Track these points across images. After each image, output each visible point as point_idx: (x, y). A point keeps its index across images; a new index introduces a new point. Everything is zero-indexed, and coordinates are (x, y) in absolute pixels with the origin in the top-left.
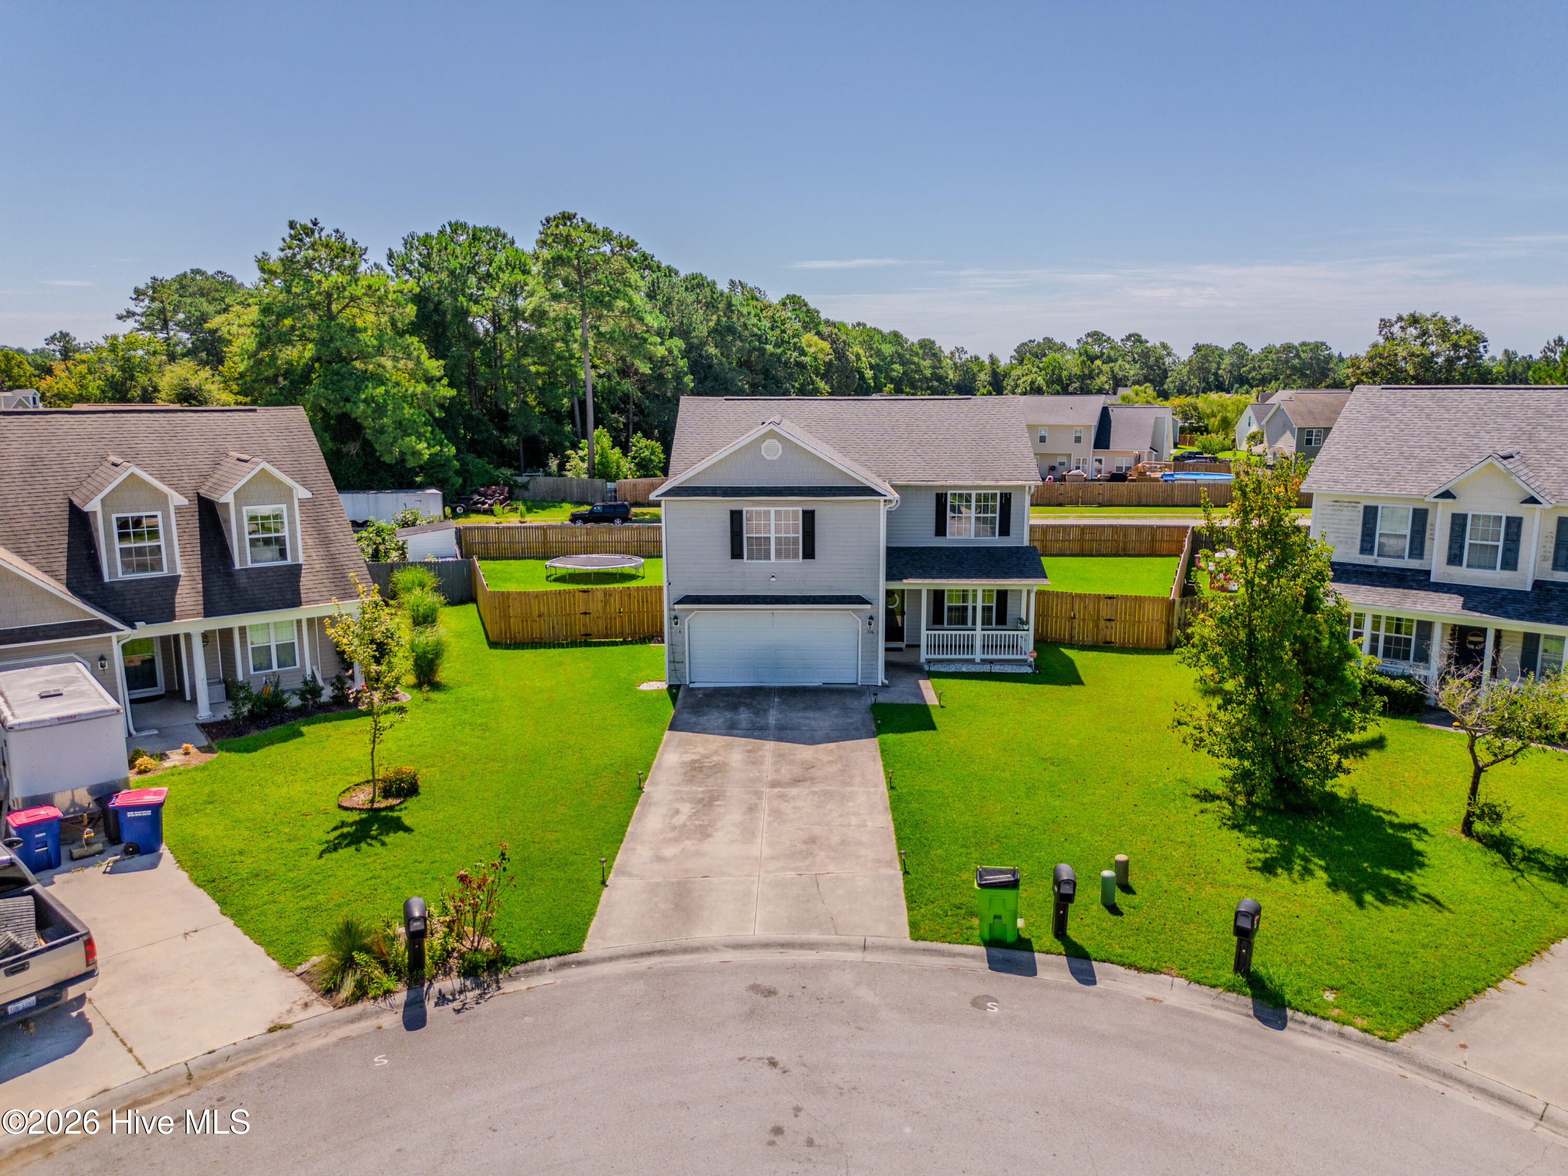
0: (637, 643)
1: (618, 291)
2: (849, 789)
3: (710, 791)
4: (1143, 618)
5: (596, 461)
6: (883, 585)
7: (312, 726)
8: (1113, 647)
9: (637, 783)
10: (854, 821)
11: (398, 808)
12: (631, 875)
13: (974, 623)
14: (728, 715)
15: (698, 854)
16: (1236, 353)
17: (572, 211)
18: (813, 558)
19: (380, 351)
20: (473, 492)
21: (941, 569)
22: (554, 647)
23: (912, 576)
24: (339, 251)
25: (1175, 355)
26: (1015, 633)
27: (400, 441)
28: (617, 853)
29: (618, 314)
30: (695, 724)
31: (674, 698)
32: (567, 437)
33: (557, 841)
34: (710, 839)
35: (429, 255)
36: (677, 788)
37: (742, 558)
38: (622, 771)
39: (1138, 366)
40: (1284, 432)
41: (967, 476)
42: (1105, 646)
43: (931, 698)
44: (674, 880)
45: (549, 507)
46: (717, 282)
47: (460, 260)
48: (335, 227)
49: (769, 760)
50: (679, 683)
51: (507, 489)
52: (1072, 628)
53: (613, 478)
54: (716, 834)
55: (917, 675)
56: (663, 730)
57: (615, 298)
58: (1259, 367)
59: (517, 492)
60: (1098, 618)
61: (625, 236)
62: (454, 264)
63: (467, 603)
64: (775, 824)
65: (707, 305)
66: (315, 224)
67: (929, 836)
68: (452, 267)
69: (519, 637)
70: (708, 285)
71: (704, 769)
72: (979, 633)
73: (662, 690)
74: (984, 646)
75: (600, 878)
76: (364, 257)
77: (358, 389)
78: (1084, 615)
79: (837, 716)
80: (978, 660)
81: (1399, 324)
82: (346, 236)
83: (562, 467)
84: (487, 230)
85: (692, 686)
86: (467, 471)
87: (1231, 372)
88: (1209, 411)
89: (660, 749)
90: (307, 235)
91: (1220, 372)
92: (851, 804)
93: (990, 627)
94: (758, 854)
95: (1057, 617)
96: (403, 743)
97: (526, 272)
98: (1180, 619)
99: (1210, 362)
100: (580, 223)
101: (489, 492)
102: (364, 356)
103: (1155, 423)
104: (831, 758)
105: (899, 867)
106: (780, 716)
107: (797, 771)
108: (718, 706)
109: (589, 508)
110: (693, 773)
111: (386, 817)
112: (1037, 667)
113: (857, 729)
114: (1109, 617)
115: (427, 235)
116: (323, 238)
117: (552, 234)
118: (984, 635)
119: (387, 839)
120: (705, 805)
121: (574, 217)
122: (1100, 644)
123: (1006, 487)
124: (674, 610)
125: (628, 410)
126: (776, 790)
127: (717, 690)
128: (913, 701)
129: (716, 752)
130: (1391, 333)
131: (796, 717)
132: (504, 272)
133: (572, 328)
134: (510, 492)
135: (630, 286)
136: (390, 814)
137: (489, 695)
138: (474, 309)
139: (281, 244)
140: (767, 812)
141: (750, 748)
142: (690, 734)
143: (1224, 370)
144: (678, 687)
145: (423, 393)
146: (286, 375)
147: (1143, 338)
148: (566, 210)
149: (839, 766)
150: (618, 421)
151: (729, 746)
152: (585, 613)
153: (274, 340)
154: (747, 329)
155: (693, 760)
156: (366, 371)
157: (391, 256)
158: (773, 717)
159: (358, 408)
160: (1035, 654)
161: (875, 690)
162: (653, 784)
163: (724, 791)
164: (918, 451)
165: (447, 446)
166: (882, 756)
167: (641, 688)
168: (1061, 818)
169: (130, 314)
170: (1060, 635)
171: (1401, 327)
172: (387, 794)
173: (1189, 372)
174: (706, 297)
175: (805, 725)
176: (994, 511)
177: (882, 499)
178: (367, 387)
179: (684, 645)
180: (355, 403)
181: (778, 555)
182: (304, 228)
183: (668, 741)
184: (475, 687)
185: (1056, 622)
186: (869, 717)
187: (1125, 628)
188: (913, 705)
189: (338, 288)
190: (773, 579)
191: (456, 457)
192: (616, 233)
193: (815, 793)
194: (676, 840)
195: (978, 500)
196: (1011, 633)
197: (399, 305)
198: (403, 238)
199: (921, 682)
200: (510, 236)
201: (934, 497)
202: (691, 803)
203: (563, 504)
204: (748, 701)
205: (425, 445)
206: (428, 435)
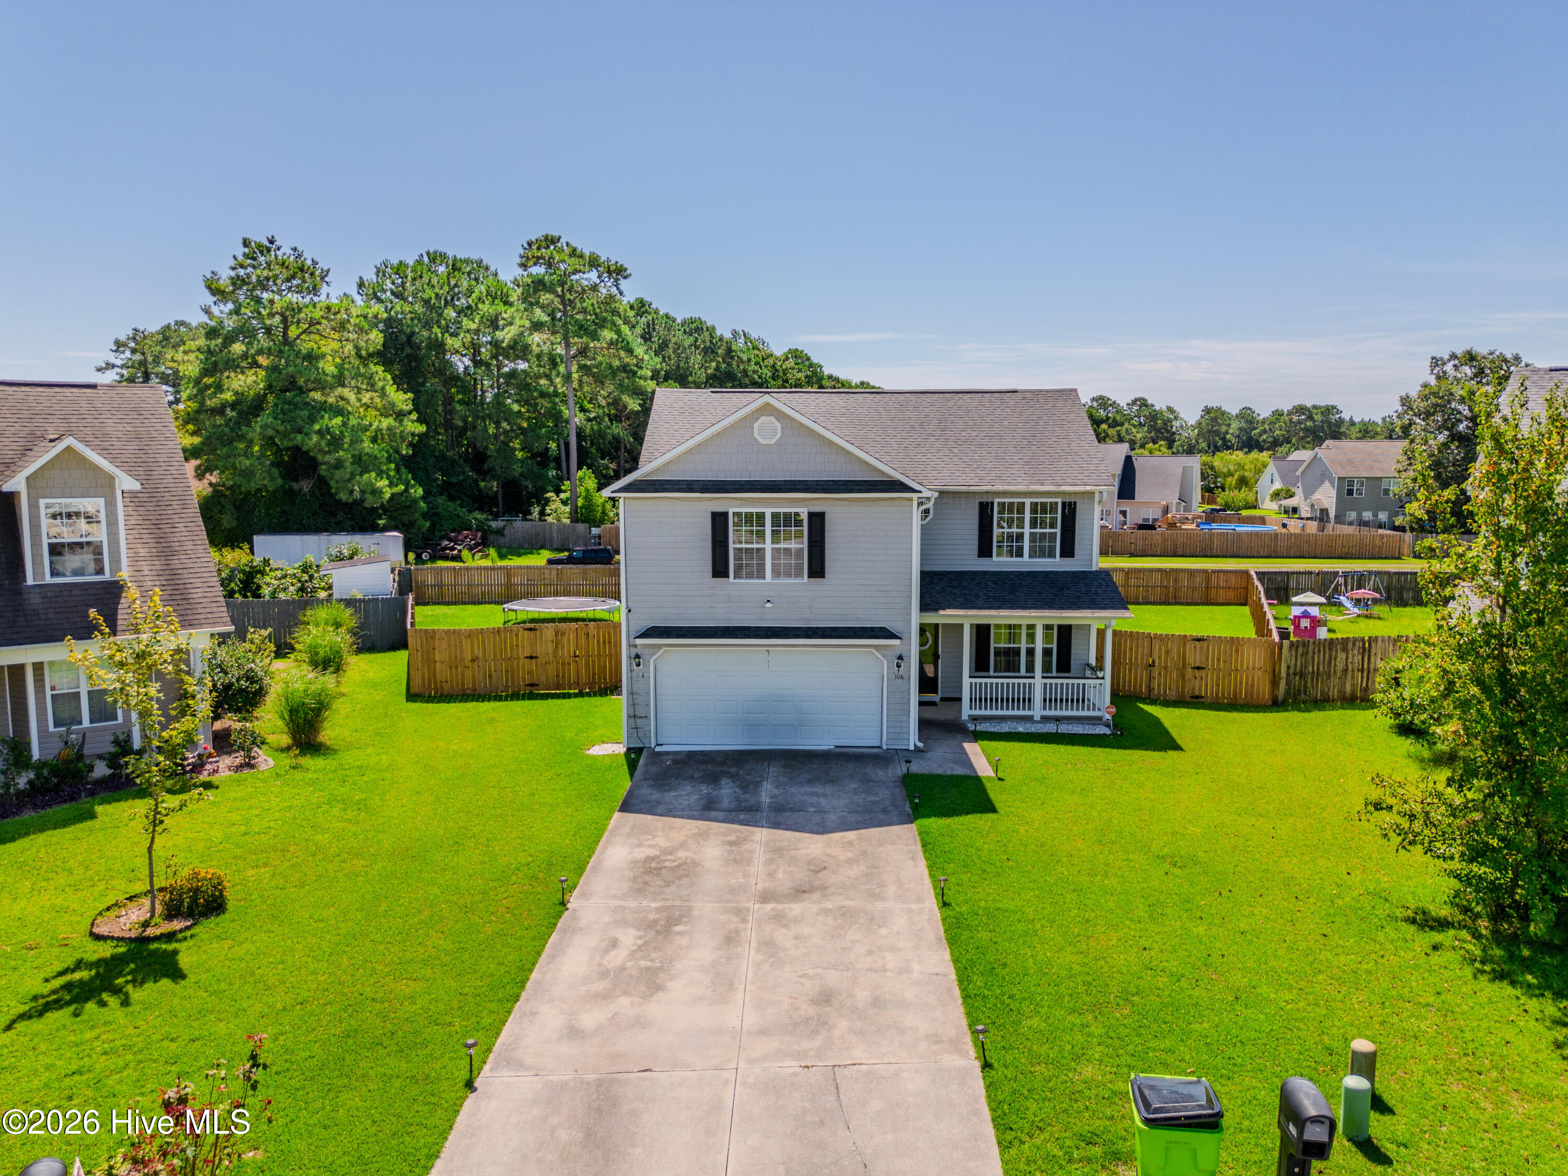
0: (595, 695)
1: (605, 320)
2: (880, 905)
3: (669, 908)
4: (1242, 666)
5: (579, 504)
6: (916, 618)
7: (113, 805)
8: (1203, 703)
9: (560, 895)
10: (892, 962)
11: (180, 936)
12: (520, 1065)
13: (1030, 668)
14: (705, 789)
15: (639, 1023)
16: (1243, 418)
17: (555, 233)
18: (823, 577)
19: (340, 380)
20: (442, 538)
21: (988, 597)
22: (489, 700)
23: (951, 606)
24: (297, 270)
25: (1182, 419)
26: (1081, 681)
27: (358, 477)
28: (504, 1023)
29: (605, 346)
30: (658, 802)
31: (632, 766)
32: (550, 481)
33: (412, 999)
34: (660, 995)
35: (403, 284)
36: (619, 903)
37: (728, 576)
38: (541, 875)
39: (1146, 429)
40: (1322, 482)
41: (1020, 480)
42: (1195, 701)
43: (983, 768)
44: (592, 1077)
45: (526, 554)
46: (717, 326)
47: (437, 290)
48: (293, 246)
49: (760, 857)
50: (641, 745)
51: (479, 534)
52: (1150, 679)
53: (598, 523)
54: (671, 985)
55: (959, 736)
56: (612, 811)
57: (602, 327)
58: (1270, 430)
59: (492, 537)
60: (1184, 665)
61: (613, 262)
62: (429, 293)
63: (399, 649)
64: (766, 968)
65: (706, 351)
66: (272, 242)
67: (1015, 991)
68: (426, 296)
69: (447, 687)
70: (708, 330)
71: (664, 871)
72: (1038, 681)
73: (617, 755)
74: (1045, 700)
75: (465, 1075)
76: (327, 279)
77: (312, 420)
78: (1166, 662)
79: (855, 791)
80: (1037, 718)
81: (1452, 363)
82: (305, 255)
83: (542, 513)
84: (467, 261)
85: (658, 749)
86: (437, 514)
87: (1238, 436)
88: (1225, 470)
89: (603, 840)
90: (262, 253)
91: (1228, 436)
92: (884, 931)
93: (1049, 675)
94: (736, 1023)
95: (1131, 664)
96: (234, 829)
97: (507, 303)
98: (1289, 668)
99: (1220, 425)
100: (565, 248)
101: (460, 537)
102: (321, 386)
103: (1183, 473)
104: (850, 855)
105: (972, 1053)
106: (776, 792)
107: (801, 875)
108: (692, 778)
109: (566, 554)
110: (647, 878)
111: (155, 953)
112: (1116, 726)
113: (885, 811)
114: (1197, 665)
115: (401, 262)
116: (280, 258)
117: (533, 257)
118: (1045, 684)
119: (136, 994)
120: (658, 932)
121: (558, 240)
122: (1188, 699)
123: (1070, 494)
124: (636, 646)
125: (619, 457)
126: (769, 907)
127: (691, 755)
128: (960, 771)
129: (683, 845)
130: (1444, 372)
131: (799, 793)
132: (483, 302)
133: (557, 364)
134: (483, 538)
135: (620, 316)
136: (164, 946)
137: (385, 759)
138: (450, 341)
139: (232, 263)
140: (753, 945)
141: (732, 838)
142: (649, 817)
143: (1232, 434)
144: (639, 751)
145: (389, 429)
146: (233, 406)
147: (1149, 402)
148: (549, 233)
149: (863, 867)
150: (607, 468)
151: (703, 835)
152: (531, 657)
153: (221, 366)
154: (747, 376)
155: (648, 857)
156: (325, 402)
157: (361, 285)
158: (766, 793)
159: (311, 439)
160: (1114, 710)
161: (909, 756)
162: (584, 895)
163: (690, 909)
164: (955, 450)
165: (413, 486)
166: (925, 852)
167: (591, 752)
168: (1215, 958)
169: (110, 366)
170: (1135, 687)
171: (1454, 366)
172: (172, 912)
173: (1198, 435)
174: (704, 342)
175: (812, 805)
176: (1052, 526)
177: (915, 496)
178: (322, 417)
179: (648, 693)
180: (307, 434)
181: (776, 573)
182: (259, 246)
183: (616, 828)
184: (369, 751)
185: (1130, 670)
186: (900, 792)
187: (1218, 678)
188: (958, 776)
189: (293, 310)
190: (769, 605)
191: (424, 498)
192: (603, 259)
193: (827, 911)
194: (605, 996)
195: (1034, 510)
196: (1076, 681)
197: (361, 329)
198: (376, 266)
199: (967, 746)
200: (493, 269)
201: (977, 507)
202: (638, 929)
203: (542, 551)
204: (733, 770)
205: (387, 482)
206: (392, 473)
